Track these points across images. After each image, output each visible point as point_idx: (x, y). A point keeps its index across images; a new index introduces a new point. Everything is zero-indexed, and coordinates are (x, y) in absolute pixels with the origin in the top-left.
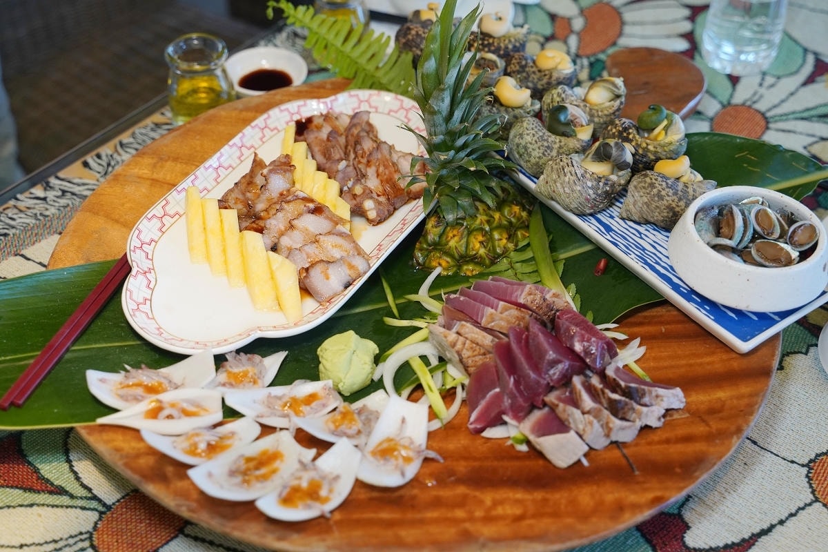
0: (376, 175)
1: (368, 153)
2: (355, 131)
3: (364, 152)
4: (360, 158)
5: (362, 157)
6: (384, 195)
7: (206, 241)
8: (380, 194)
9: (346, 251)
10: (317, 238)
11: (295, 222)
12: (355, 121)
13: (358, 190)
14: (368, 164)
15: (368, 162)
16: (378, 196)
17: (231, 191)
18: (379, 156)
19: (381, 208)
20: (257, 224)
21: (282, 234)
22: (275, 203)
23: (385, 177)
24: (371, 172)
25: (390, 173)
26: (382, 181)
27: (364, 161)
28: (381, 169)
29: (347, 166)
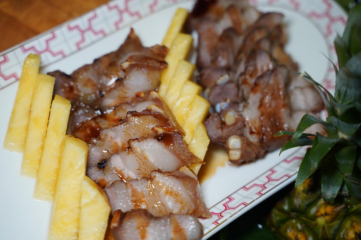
0: (258, 104)
1: (259, 73)
2: (258, 36)
3: (256, 70)
4: (247, 77)
5: (251, 76)
6: (258, 133)
7: (27, 129)
8: (254, 130)
9: (182, 203)
10: (153, 174)
11: (135, 144)
12: (263, 22)
13: (230, 118)
14: (254, 88)
15: (256, 84)
16: (252, 133)
17: (86, 68)
18: (271, 82)
19: (249, 150)
20: (97, 123)
21: (117, 151)
22: (127, 103)
23: (269, 110)
24: (254, 99)
25: (277, 107)
26: (262, 114)
27: (252, 81)
28: (267, 99)
29: (230, 82)
